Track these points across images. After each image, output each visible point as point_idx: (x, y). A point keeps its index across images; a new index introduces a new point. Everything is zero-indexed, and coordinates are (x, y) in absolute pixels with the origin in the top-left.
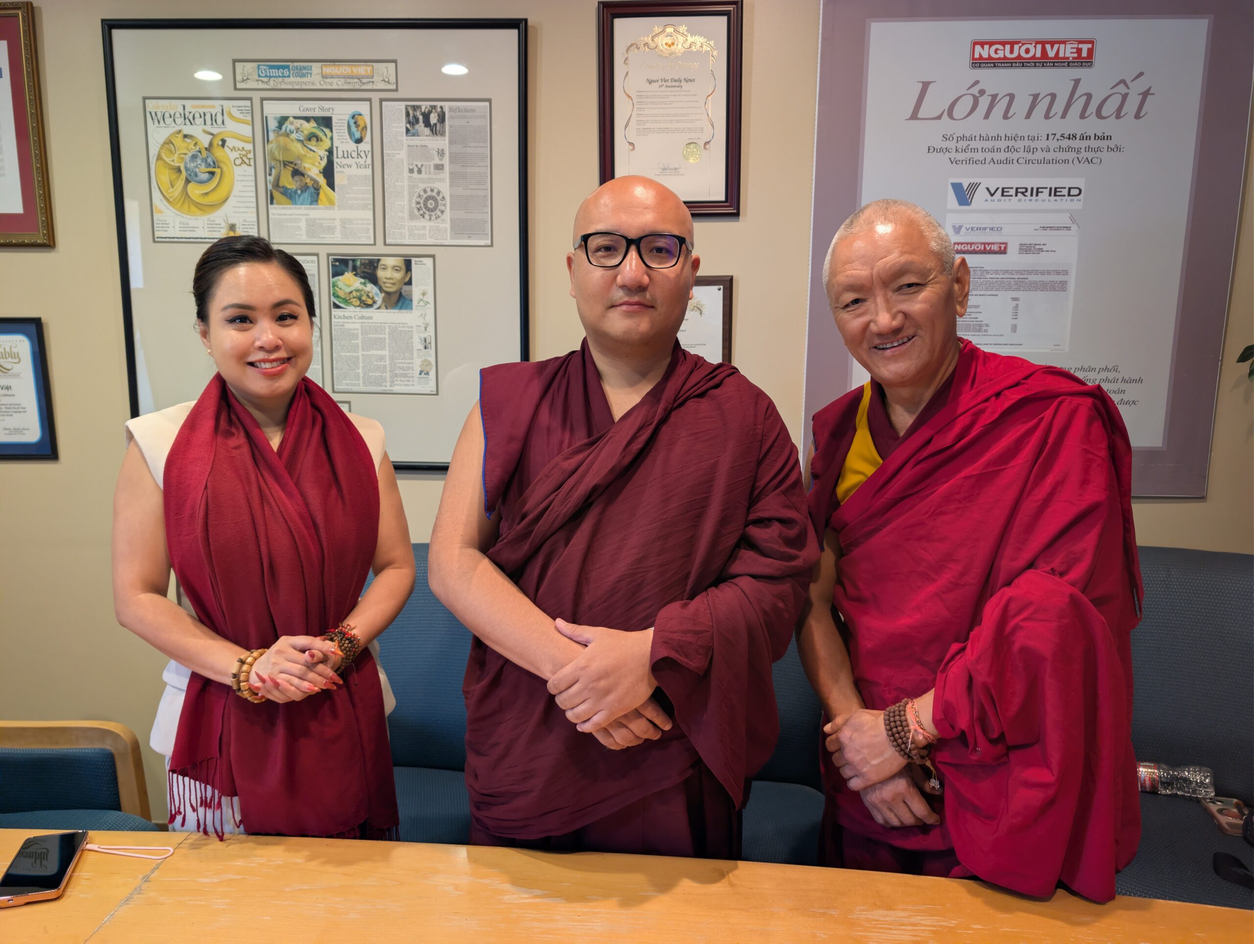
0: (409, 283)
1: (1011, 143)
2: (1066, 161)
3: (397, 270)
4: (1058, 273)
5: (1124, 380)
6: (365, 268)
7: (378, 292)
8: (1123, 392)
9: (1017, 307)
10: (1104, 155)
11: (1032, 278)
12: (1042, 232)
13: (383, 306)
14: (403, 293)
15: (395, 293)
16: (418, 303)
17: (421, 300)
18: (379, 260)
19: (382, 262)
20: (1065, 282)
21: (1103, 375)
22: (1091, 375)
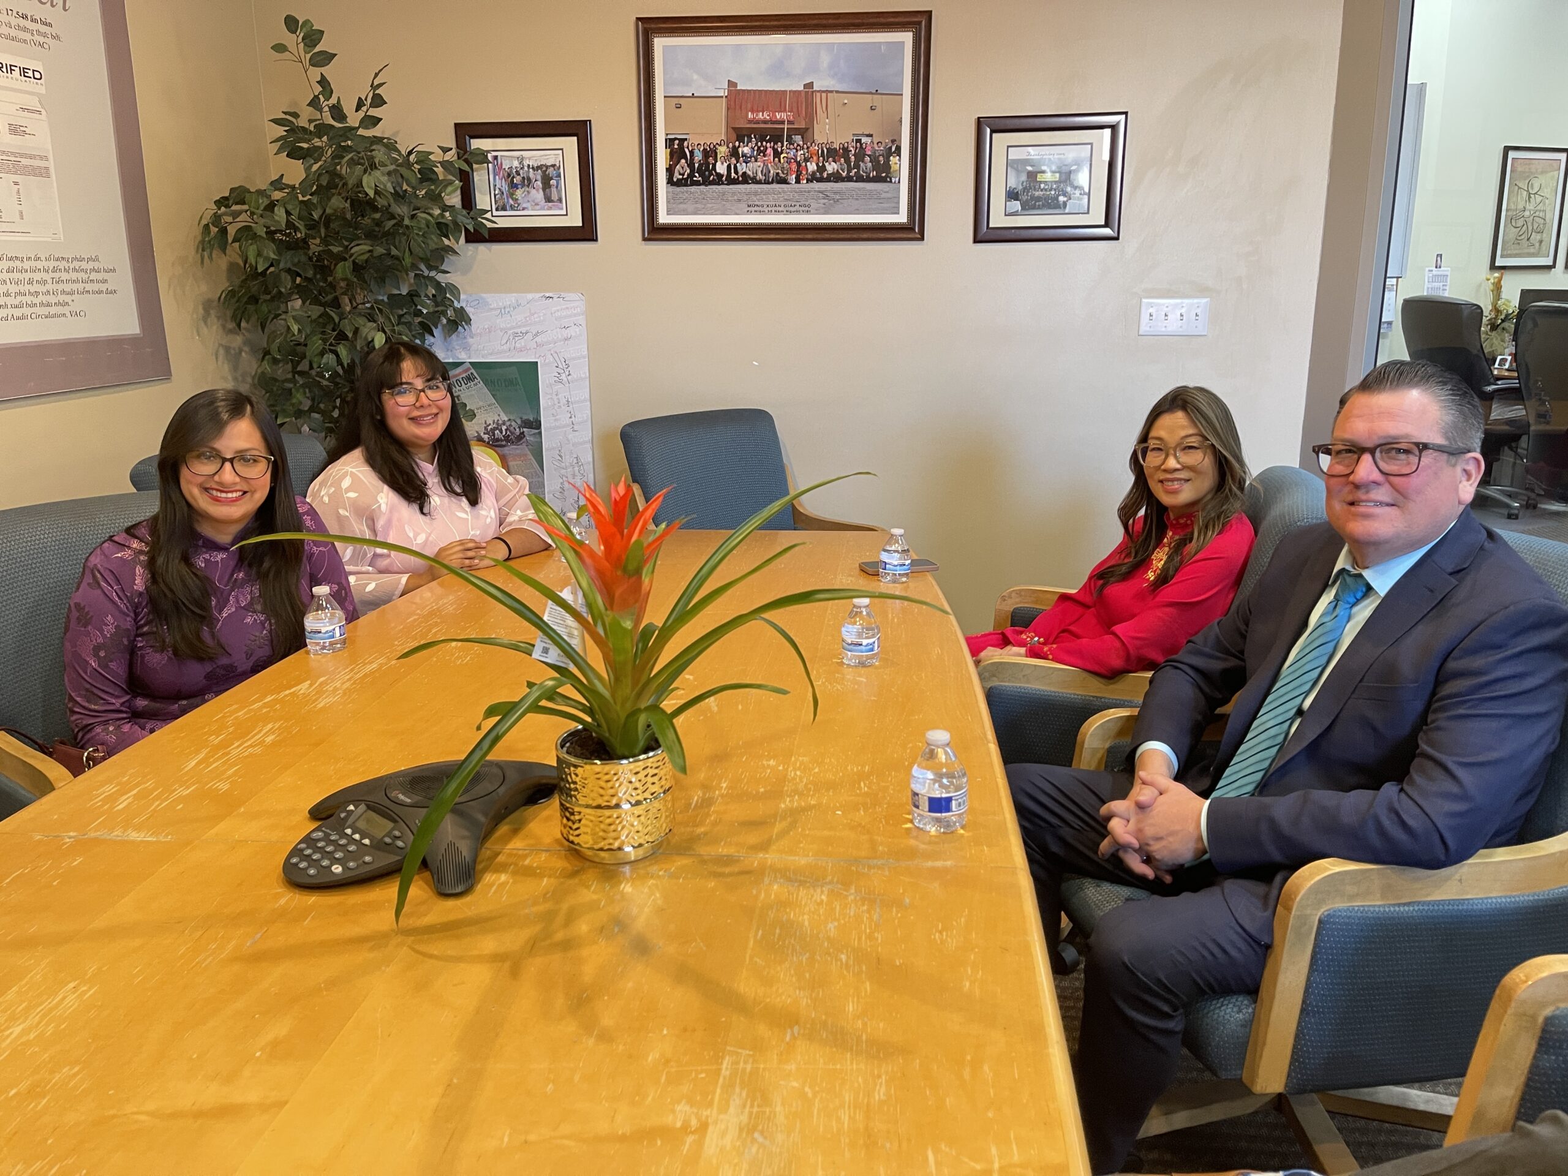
2: (25, 41)
4: (41, 158)
5: (105, 271)
8: (105, 281)
9: (18, 192)
10: (49, 41)
11: (25, 161)
12: (21, 113)
20: (47, 168)
21: (91, 265)
22: (84, 265)
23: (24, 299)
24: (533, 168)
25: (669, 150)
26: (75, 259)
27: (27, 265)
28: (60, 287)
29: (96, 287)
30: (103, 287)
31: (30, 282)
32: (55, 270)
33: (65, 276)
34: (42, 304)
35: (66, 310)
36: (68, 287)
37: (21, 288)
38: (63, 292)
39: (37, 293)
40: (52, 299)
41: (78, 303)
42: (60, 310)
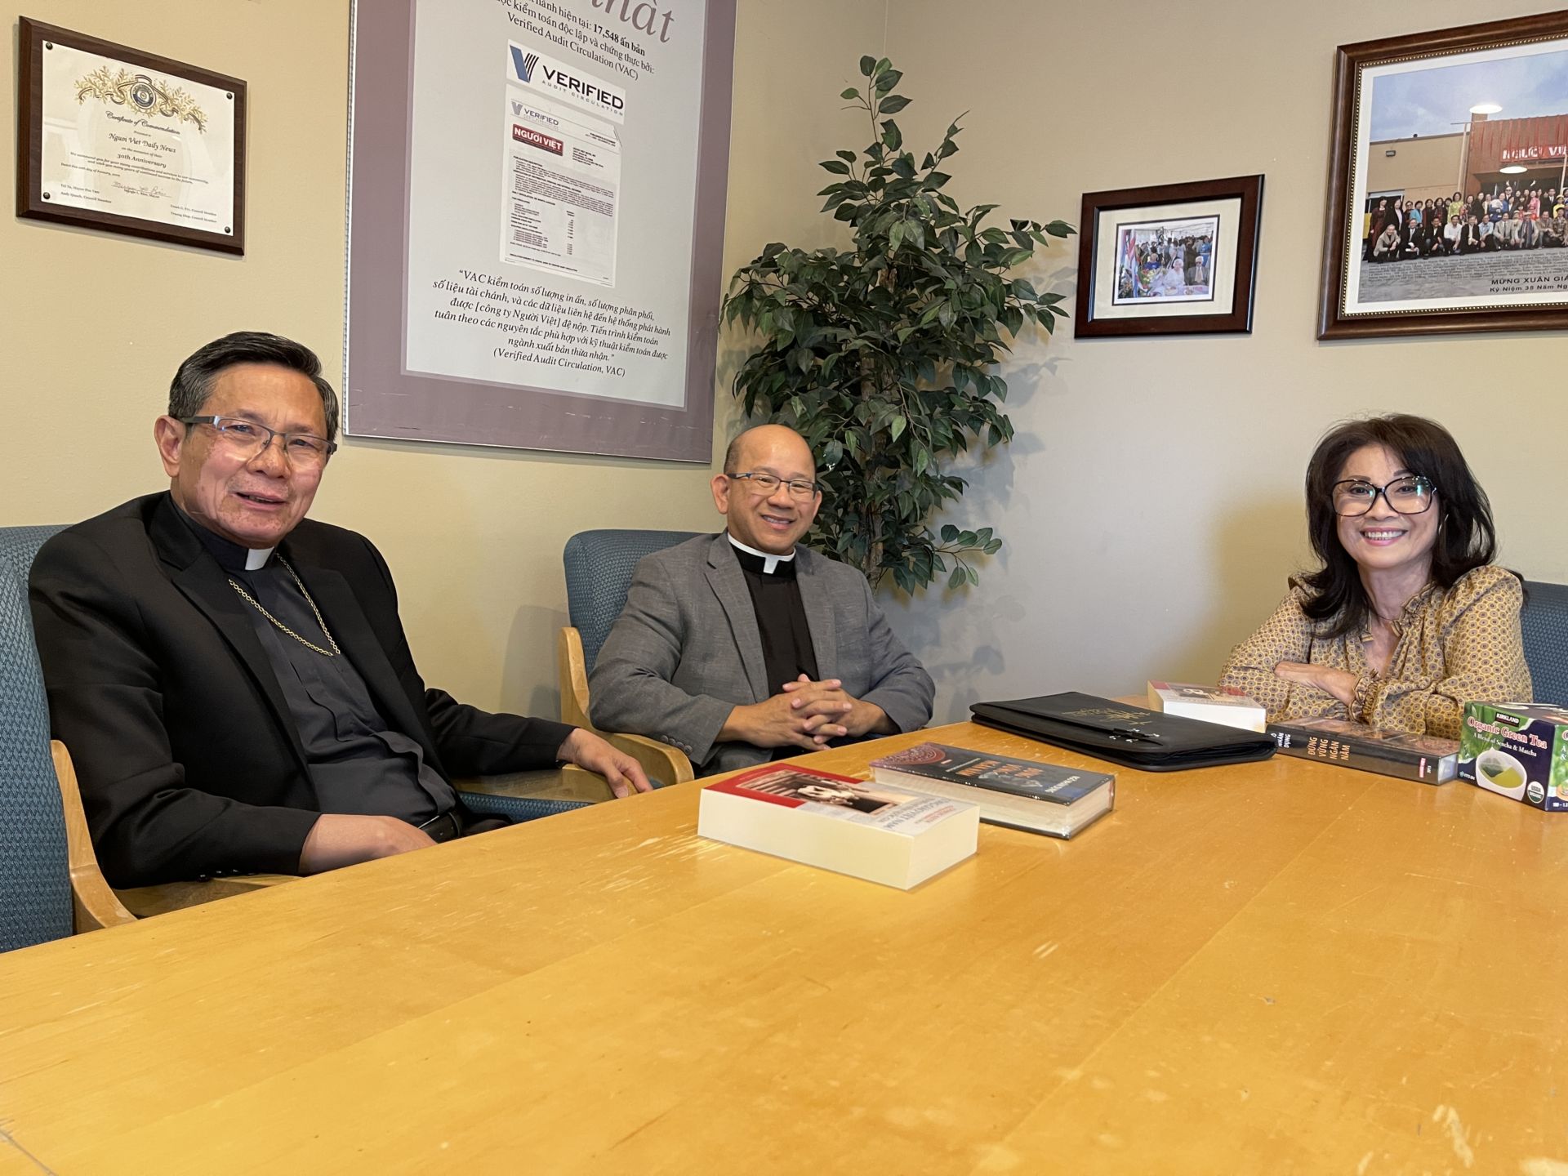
1: (565, 21)
2: (610, 63)
5: (657, 331)
8: (654, 342)
9: (571, 224)
10: (639, 69)
11: (585, 192)
12: (591, 139)
20: (611, 206)
21: (642, 321)
22: (634, 319)
23: (555, 342)
24: (1175, 243)
25: (1370, 215)
26: (625, 311)
27: (565, 305)
28: (601, 337)
29: (642, 346)
30: (651, 348)
31: (567, 324)
32: (598, 317)
33: (608, 326)
34: (575, 351)
35: (603, 364)
36: (610, 340)
37: (554, 329)
38: (603, 344)
39: (571, 338)
40: (589, 348)
41: (617, 358)
42: (596, 362)
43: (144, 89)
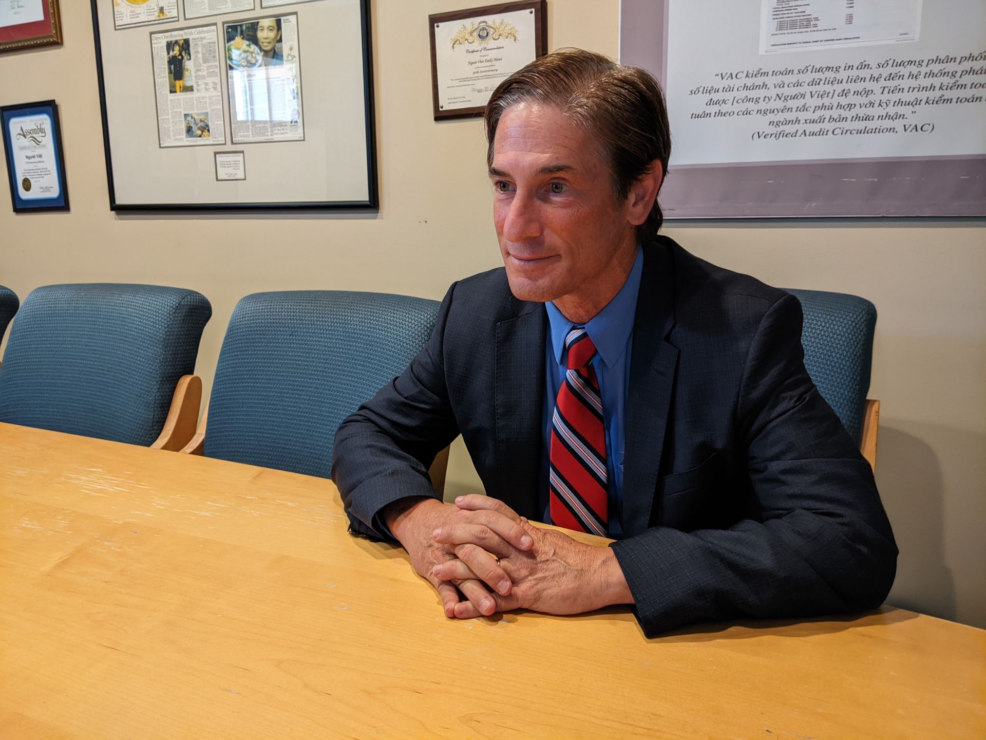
0: (280, 41)
3: (271, 30)
6: (249, 31)
7: (259, 51)
13: (263, 64)
14: (276, 50)
15: (270, 51)
16: (287, 58)
17: (289, 55)
18: (258, 23)
19: (260, 24)
21: (967, 65)
22: (950, 67)
23: (827, 114)
26: (938, 60)
27: (843, 75)
28: (896, 97)
29: (968, 93)
31: (844, 93)
32: (891, 77)
33: (906, 83)
34: (858, 118)
35: (898, 124)
36: (910, 97)
37: (827, 101)
38: (900, 103)
39: (850, 106)
40: (876, 111)
41: (923, 114)
42: (888, 124)
43: (483, 29)
